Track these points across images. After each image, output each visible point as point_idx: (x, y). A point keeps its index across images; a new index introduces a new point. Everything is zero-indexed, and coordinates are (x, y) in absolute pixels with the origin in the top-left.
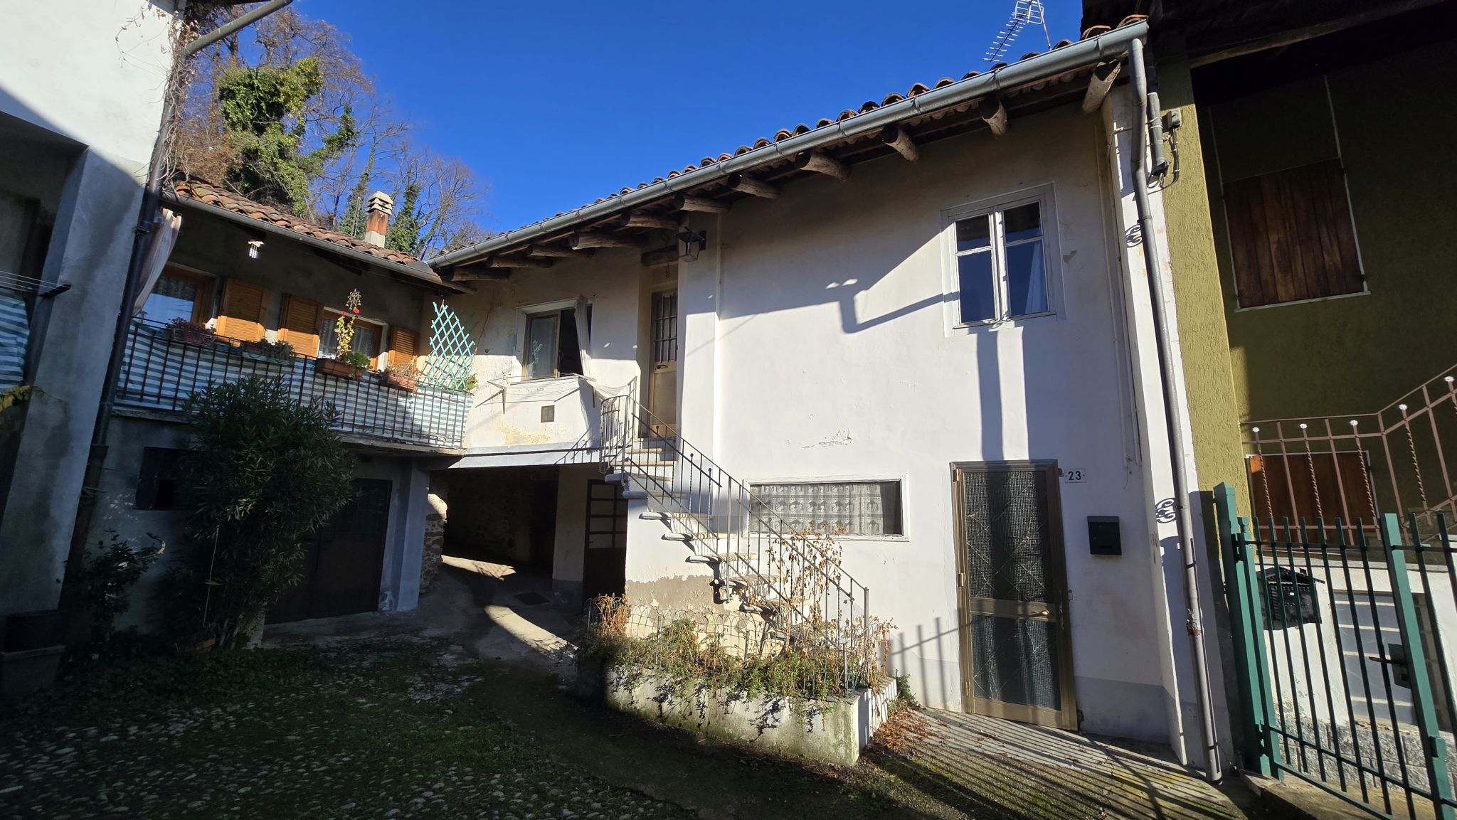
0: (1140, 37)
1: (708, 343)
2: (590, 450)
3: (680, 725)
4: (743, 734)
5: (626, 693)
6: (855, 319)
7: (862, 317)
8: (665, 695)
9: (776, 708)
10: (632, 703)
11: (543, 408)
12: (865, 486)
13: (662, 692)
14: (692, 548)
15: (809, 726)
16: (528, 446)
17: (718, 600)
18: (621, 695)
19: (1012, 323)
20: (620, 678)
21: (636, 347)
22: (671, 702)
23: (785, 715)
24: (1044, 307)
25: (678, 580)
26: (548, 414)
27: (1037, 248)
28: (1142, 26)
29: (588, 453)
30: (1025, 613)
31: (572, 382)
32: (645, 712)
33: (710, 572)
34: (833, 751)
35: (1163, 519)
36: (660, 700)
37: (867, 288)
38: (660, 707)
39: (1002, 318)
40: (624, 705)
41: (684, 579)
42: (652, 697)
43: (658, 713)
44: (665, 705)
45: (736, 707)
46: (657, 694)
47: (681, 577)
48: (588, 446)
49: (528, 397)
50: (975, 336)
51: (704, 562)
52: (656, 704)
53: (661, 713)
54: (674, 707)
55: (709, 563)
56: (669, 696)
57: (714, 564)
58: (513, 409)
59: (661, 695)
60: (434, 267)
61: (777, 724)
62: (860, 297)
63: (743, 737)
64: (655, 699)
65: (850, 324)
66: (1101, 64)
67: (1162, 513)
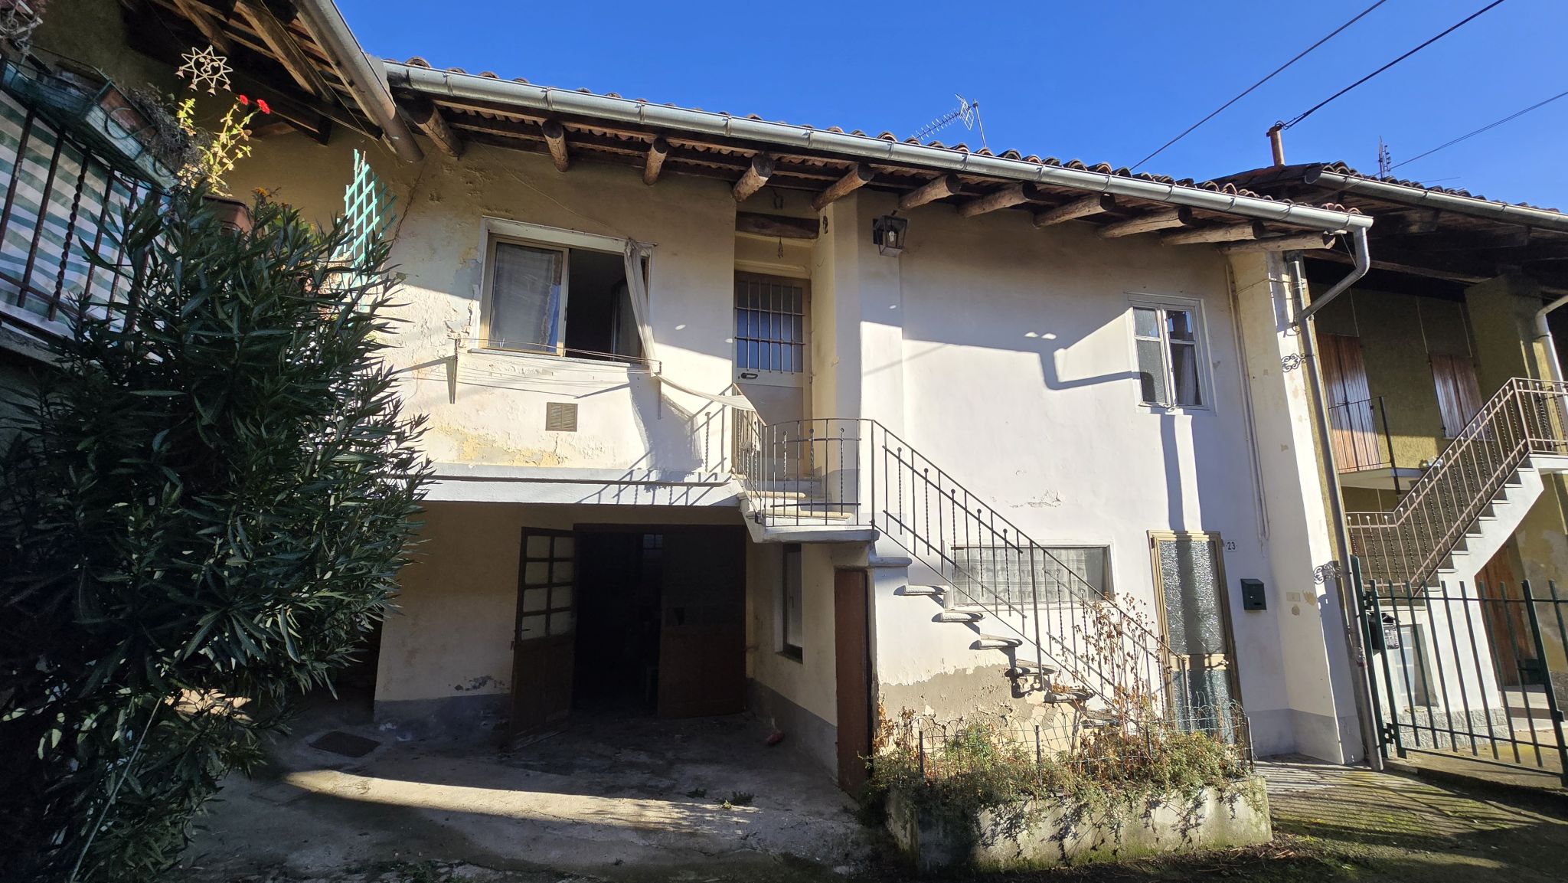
0: (1367, 228)
1: (892, 365)
2: (650, 486)
3: (1090, 860)
4: (1167, 844)
5: (1009, 842)
6: (1056, 377)
7: (1063, 377)
8: (1067, 829)
9: (1198, 804)
10: (1019, 853)
11: (550, 406)
12: (1072, 552)
13: (1062, 825)
14: (977, 630)
15: (1232, 813)
16: (521, 469)
17: (1017, 693)
18: (999, 850)
19: (1181, 410)
20: (997, 824)
21: (730, 341)
22: (1075, 835)
23: (1209, 807)
24: (1198, 401)
25: (961, 674)
26: (562, 417)
27: (1187, 351)
28: (1369, 221)
29: (648, 490)
30: (1210, 666)
31: (617, 372)
32: (1040, 860)
33: (1003, 659)
34: (1256, 831)
35: (1318, 582)
36: (1059, 837)
37: (1066, 348)
38: (1062, 847)
39: (1172, 405)
40: (1007, 861)
41: (970, 672)
42: (1048, 836)
43: (1059, 854)
44: (1068, 842)
45: (1158, 815)
46: (1054, 831)
47: (965, 670)
48: (653, 477)
49: (515, 380)
50: (1159, 416)
51: (996, 647)
52: (1055, 844)
53: (1064, 854)
54: (1083, 838)
55: (1003, 649)
56: (1073, 828)
57: (1009, 648)
58: (476, 397)
59: (1061, 829)
60: (398, 86)
61: (1200, 821)
62: (1060, 354)
63: (1168, 848)
64: (1053, 838)
65: (1052, 381)
66: (1326, 233)
67: (1317, 576)
